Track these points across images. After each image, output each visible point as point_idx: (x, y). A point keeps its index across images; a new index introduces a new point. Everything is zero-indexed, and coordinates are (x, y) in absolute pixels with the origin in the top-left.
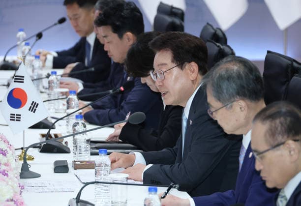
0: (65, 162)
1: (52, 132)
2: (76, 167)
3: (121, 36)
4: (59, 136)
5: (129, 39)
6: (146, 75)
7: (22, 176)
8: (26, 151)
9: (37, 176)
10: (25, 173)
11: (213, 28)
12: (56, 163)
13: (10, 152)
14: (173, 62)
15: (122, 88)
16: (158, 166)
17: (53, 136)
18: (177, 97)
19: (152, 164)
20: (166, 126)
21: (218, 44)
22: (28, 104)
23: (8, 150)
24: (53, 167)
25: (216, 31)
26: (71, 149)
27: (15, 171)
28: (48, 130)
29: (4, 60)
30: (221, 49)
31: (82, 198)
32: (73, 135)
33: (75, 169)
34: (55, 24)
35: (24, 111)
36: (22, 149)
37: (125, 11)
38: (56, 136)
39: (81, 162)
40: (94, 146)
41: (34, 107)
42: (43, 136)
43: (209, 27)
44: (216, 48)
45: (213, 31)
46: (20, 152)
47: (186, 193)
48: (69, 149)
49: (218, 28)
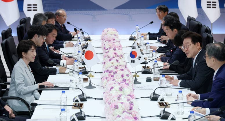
0: (151, 78)
1: (147, 65)
2: (155, 80)
3: (172, 30)
4: (149, 68)
5: (175, 31)
6: (181, 46)
7: (134, 83)
8: (137, 73)
9: (140, 83)
10: (136, 82)
11: (206, 27)
12: (147, 78)
13: (130, 75)
14: (192, 42)
15: (172, 51)
16: (184, 80)
17: (147, 67)
18: (192, 54)
19: (181, 79)
20: (188, 64)
21: (207, 34)
22: (137, 57)
23: (129, 74)
24: (146, 79)
25: (207, 28)
26: (153, 73)
27: (132, 82)
28: (145, 64)
29: (131, 36)
30: (208, 36)
31: (155, 93)
32: (154, 68)
33: (154, 80)
34: (150, 24)
35: (136, 59)
36: (135, 72)
37: (175, 21)
38: (148, 67)
39: (156, 78)
40: (161, 72)
41: (139, 58)
42: (143, 67)
43: (204, 26)
44: (207, 35)
45: (206, 28)
46: (134, 74)
47: (194, 91)
48: (152, 72)
49: (208, 27)
